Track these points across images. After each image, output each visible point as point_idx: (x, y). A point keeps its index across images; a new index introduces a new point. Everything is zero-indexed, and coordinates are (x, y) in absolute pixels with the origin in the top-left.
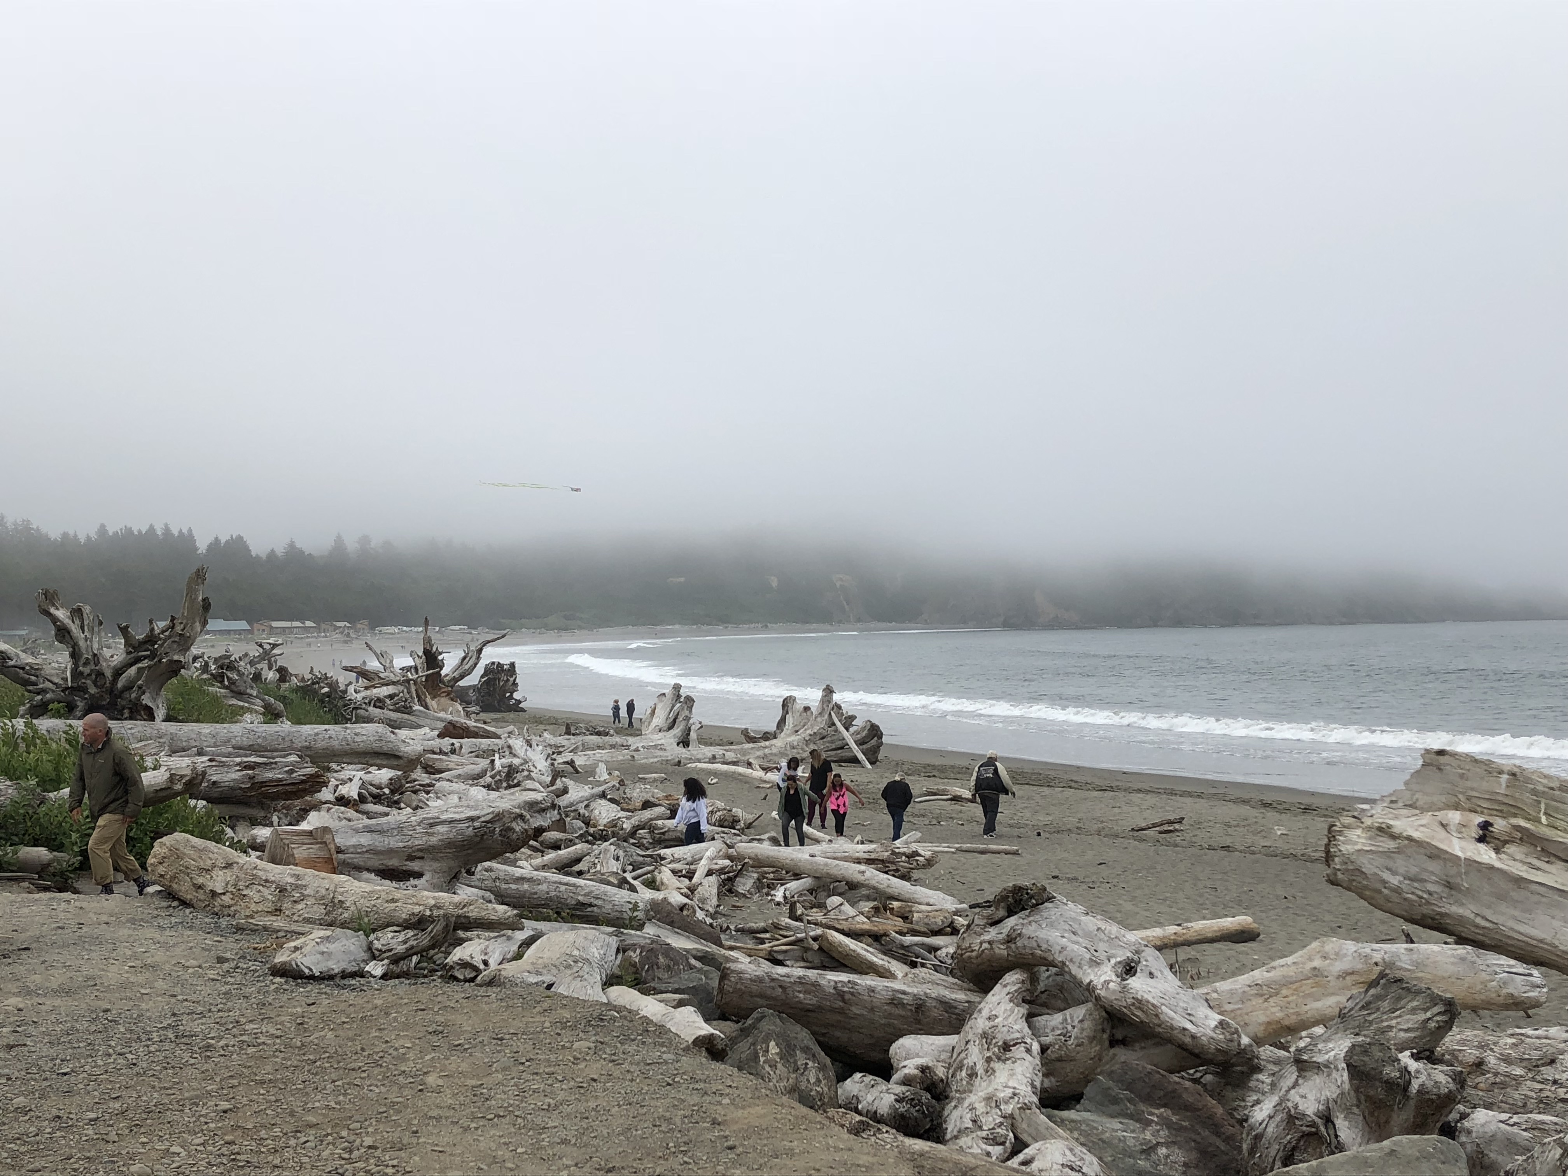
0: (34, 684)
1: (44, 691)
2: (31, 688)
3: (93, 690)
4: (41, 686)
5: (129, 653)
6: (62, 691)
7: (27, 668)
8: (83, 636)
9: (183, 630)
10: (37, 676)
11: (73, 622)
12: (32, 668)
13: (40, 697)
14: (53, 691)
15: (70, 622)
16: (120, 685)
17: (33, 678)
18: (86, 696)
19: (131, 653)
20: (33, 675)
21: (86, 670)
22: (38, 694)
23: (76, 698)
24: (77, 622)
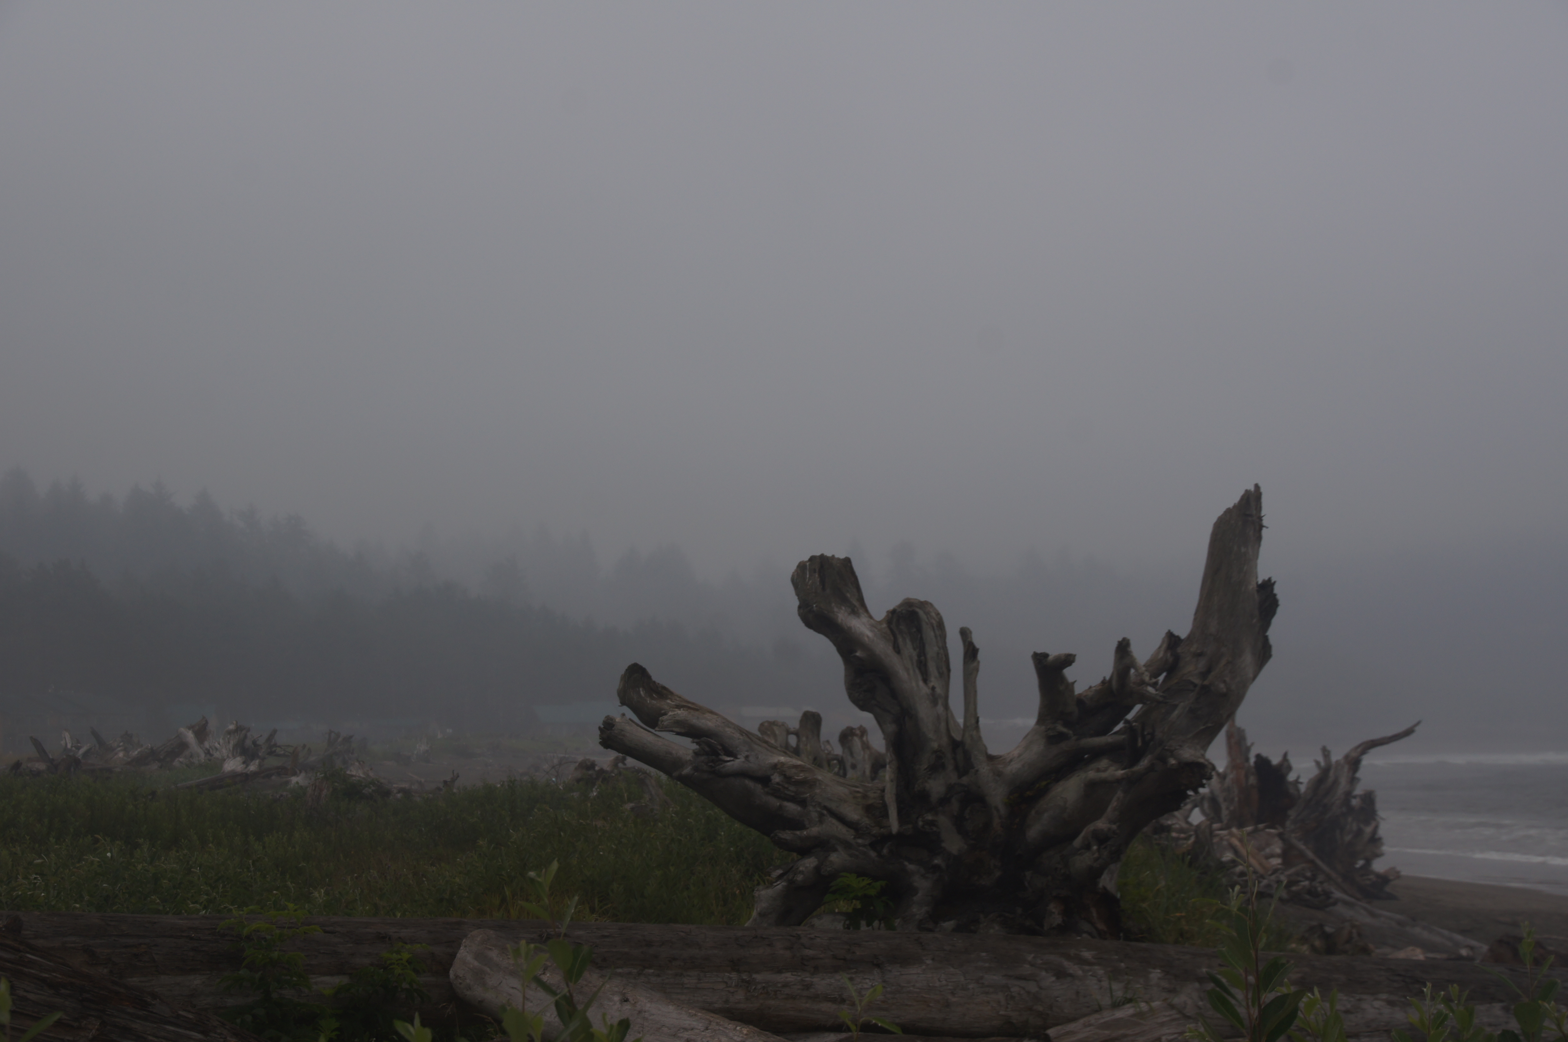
0: (796, 824)
1: (822, 845)
2: (786, 835)
3: (954, 844)
4: (814, 830)
5: (1053, 739)
6: (873, 846)
7: (776, 778)
8: (925, 690)
9: (1204, 675)
10: (803, 803)
11: (898, 650)
12: (788, 779)
13: (809, 863)
14: (847, 845)
15: (890, 650)
16: (1034, 832)
17: (792, 808)
18: (937, 861)
19: (1060, 738)
20: (793, 799)
21: (936, 787)
22: (804, 851)
23: (911, 867)
24: (909, 649)
